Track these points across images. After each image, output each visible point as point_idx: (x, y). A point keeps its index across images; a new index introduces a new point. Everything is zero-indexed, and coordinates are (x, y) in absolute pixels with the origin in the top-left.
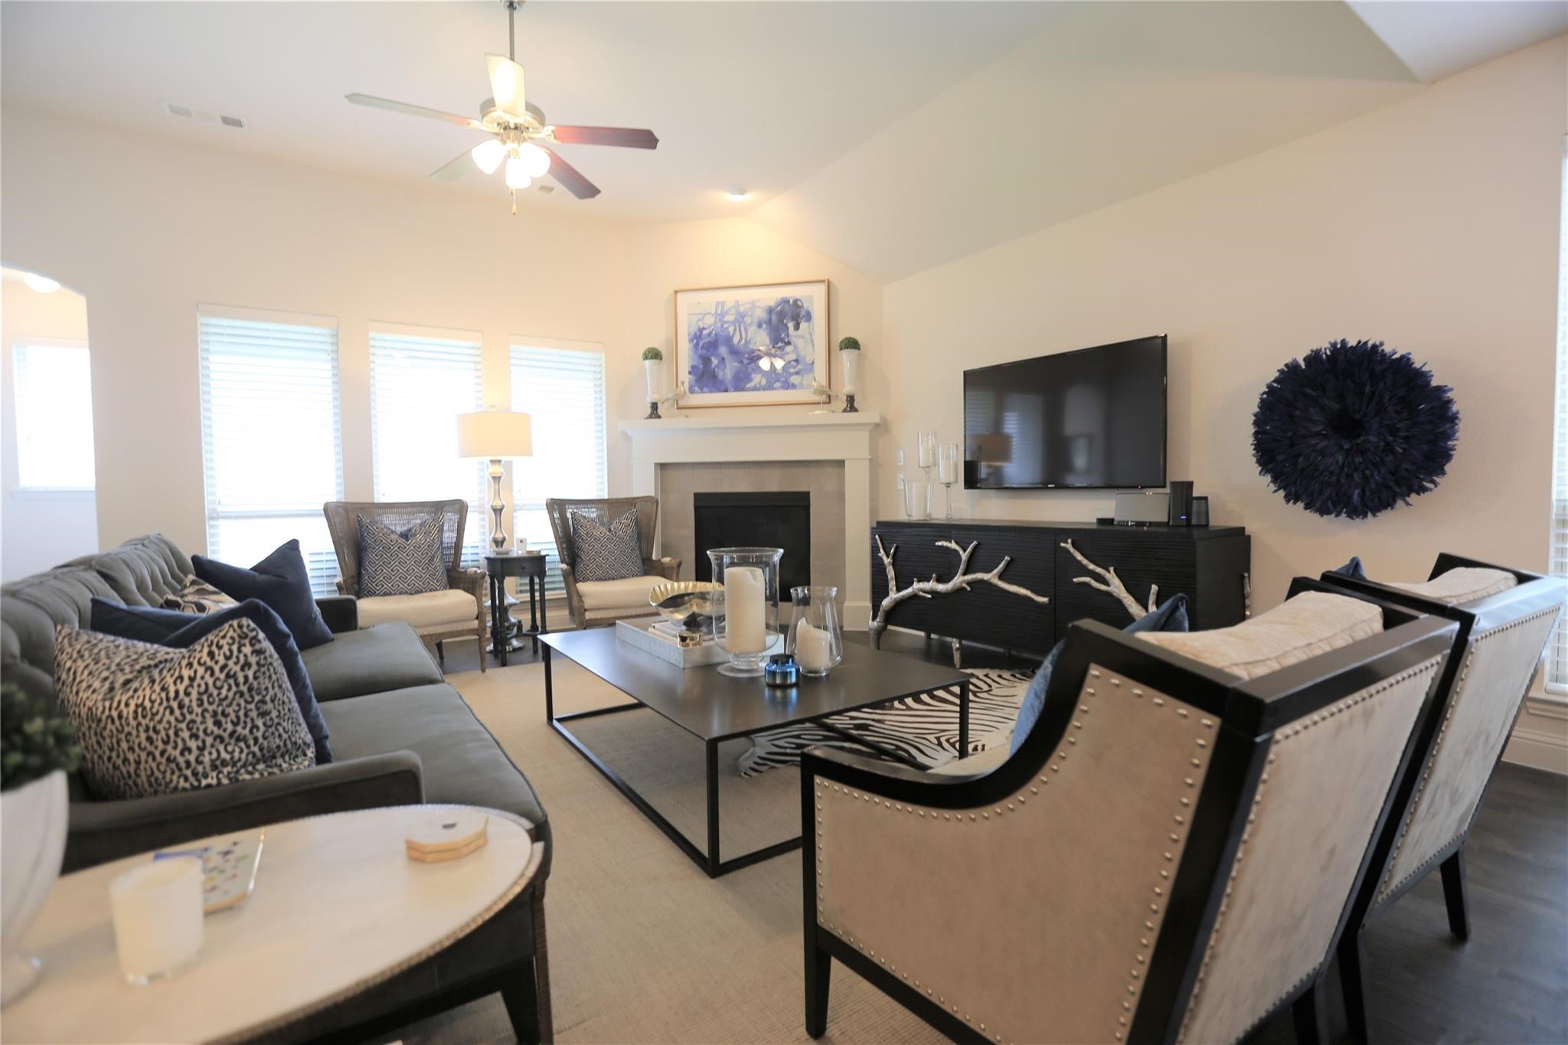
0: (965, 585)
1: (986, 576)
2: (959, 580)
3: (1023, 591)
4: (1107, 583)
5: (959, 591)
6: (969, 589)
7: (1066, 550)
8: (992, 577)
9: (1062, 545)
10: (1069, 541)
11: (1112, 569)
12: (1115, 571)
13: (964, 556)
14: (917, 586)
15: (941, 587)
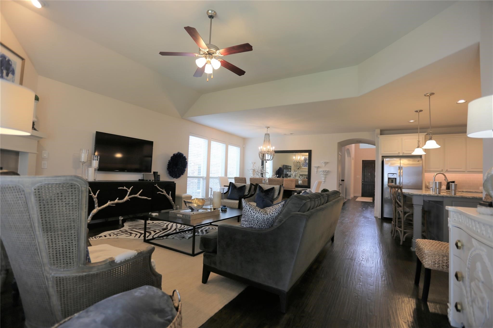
0: (129, 199)
1: (136, 196)
2: (127, 198)
3: (145, 198)
4: (163, 193)
5: (127, 201)
6: (130, 200)
7: (156, 187)
8: (137, 195)
9: (155, 185)
10: (157, 184)
11: (164, 189)
12: (165, 190)
13: (129, 191)
14: (109, 203)
15: (121, 201)
